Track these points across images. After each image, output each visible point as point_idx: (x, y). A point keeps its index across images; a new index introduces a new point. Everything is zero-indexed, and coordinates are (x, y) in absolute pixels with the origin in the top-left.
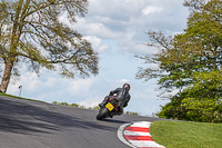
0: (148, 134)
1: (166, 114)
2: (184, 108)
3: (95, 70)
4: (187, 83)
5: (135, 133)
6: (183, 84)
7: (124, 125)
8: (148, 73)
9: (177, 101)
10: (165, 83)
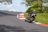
0: (23, 16)
1: (27, 12)
2: (31, 10)
3: (11, 3)
4: (32, 5)
5: (21, 16)
6: (31, 5)
7: (18, 15)
8: (23, 3)
9: (29, 9)
10: (27, 5)
